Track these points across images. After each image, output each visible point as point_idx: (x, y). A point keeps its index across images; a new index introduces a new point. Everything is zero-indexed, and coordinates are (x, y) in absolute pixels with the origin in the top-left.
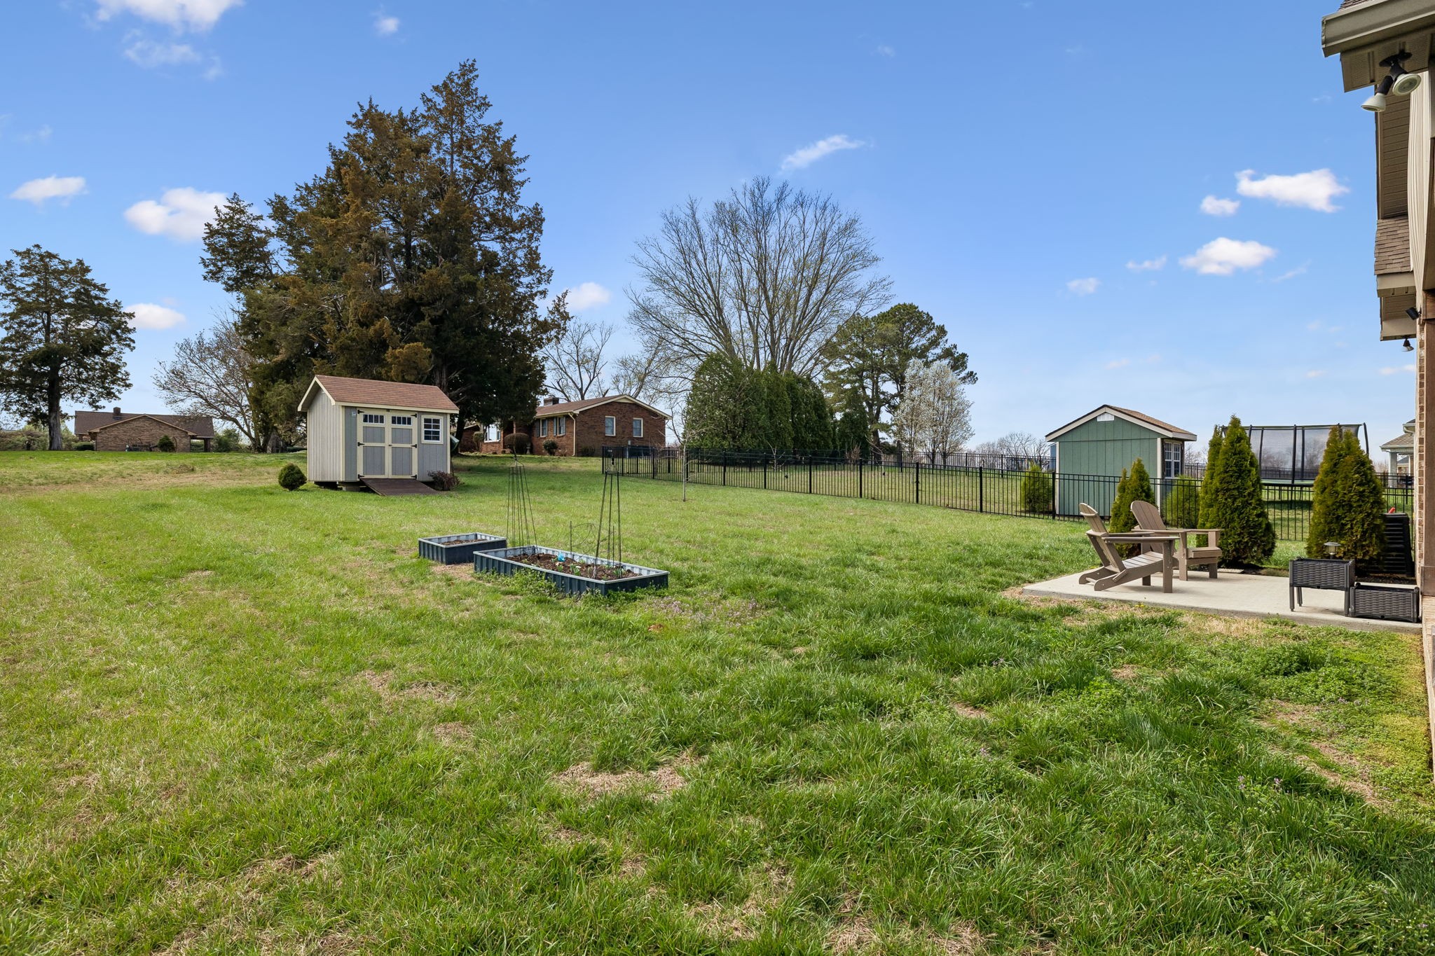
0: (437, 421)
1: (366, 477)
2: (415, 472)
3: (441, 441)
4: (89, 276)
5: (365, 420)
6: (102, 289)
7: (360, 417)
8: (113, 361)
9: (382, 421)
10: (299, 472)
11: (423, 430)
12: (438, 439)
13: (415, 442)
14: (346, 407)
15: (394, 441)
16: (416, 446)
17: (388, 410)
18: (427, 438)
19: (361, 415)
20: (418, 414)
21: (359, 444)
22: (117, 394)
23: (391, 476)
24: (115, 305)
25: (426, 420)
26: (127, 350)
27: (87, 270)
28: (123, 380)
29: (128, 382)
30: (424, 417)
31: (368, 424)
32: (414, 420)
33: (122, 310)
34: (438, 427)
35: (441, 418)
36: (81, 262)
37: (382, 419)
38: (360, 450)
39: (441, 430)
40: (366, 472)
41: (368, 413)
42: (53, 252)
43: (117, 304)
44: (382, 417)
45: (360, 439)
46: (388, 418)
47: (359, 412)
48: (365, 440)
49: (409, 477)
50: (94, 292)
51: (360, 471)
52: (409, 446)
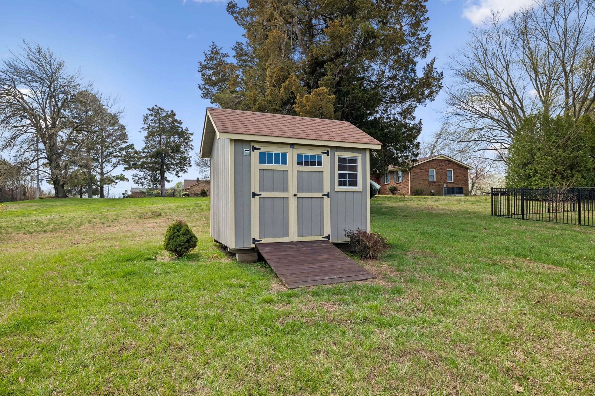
0: (354, 161)
1: (264, 241)
2: (327, 231)
3: (359, 188)
4: (176, 118)
5: (262, 161)
6: (180, 123)
7: (255, 156)
8: (185, 155)
9: (284, 162)
10: (188, 232)
11: (337, 172)
12: (354, 184)
13: (327, 189)
14: (236, 141)
15: (300, 189)
16: (328, 195)
17: (292, 145)
18: (341, 184)
19: (257, 152)
20: (330, 150)
21: (254, 195)
22: (186, 170)
23: (296, 239)
24: (186, 130)
25: (341, 160)
26: (190, 150)
27: (174, 115)
28: (188, 163)
29: (191, 164)
30: (338, 154)
31: (266, 166)
32: (326, 159)
33: (189, 132)
34: (354, 168)
35: (358, 156)
36: (172, 111)
37: (283, 159)
38: (255, 202)
39: (359, 172)
40: (263, 234)
41: (266, 149)
42: (162, 108)
43: (187, 130)
44: (284, 156)
45: (255, 188)
46: (292, 155)
47: (254, 149)
48: (262, 189)
49: (320, 238)
50: (176, 124)
51: (256, 234)
52: (319, 195)
